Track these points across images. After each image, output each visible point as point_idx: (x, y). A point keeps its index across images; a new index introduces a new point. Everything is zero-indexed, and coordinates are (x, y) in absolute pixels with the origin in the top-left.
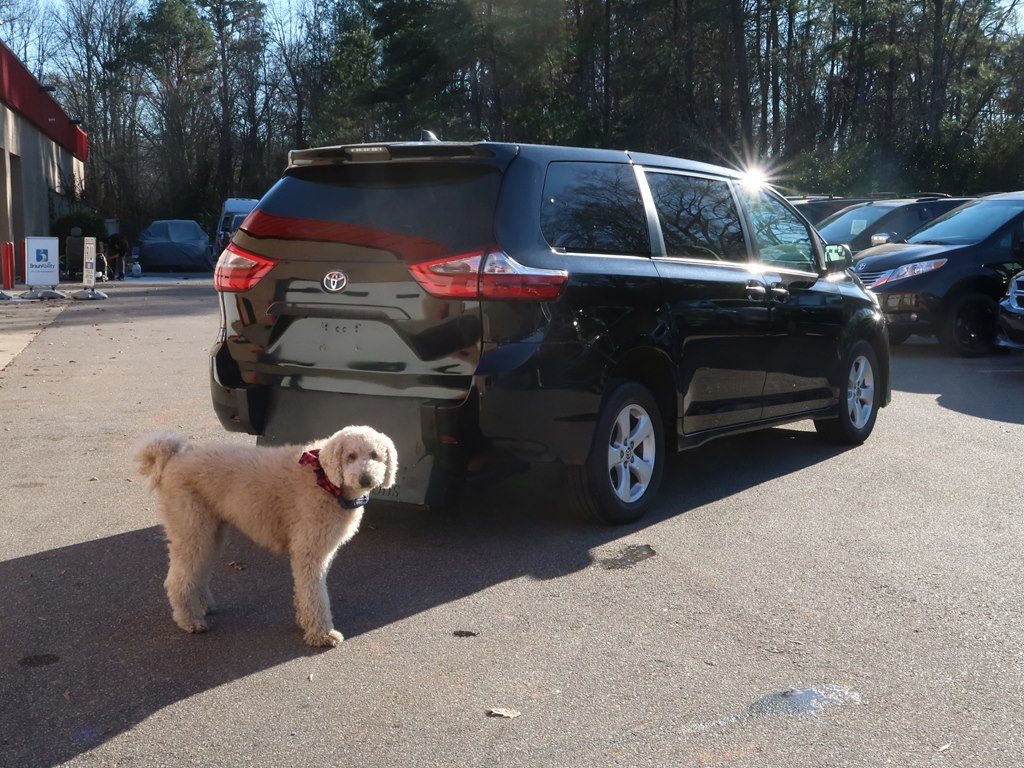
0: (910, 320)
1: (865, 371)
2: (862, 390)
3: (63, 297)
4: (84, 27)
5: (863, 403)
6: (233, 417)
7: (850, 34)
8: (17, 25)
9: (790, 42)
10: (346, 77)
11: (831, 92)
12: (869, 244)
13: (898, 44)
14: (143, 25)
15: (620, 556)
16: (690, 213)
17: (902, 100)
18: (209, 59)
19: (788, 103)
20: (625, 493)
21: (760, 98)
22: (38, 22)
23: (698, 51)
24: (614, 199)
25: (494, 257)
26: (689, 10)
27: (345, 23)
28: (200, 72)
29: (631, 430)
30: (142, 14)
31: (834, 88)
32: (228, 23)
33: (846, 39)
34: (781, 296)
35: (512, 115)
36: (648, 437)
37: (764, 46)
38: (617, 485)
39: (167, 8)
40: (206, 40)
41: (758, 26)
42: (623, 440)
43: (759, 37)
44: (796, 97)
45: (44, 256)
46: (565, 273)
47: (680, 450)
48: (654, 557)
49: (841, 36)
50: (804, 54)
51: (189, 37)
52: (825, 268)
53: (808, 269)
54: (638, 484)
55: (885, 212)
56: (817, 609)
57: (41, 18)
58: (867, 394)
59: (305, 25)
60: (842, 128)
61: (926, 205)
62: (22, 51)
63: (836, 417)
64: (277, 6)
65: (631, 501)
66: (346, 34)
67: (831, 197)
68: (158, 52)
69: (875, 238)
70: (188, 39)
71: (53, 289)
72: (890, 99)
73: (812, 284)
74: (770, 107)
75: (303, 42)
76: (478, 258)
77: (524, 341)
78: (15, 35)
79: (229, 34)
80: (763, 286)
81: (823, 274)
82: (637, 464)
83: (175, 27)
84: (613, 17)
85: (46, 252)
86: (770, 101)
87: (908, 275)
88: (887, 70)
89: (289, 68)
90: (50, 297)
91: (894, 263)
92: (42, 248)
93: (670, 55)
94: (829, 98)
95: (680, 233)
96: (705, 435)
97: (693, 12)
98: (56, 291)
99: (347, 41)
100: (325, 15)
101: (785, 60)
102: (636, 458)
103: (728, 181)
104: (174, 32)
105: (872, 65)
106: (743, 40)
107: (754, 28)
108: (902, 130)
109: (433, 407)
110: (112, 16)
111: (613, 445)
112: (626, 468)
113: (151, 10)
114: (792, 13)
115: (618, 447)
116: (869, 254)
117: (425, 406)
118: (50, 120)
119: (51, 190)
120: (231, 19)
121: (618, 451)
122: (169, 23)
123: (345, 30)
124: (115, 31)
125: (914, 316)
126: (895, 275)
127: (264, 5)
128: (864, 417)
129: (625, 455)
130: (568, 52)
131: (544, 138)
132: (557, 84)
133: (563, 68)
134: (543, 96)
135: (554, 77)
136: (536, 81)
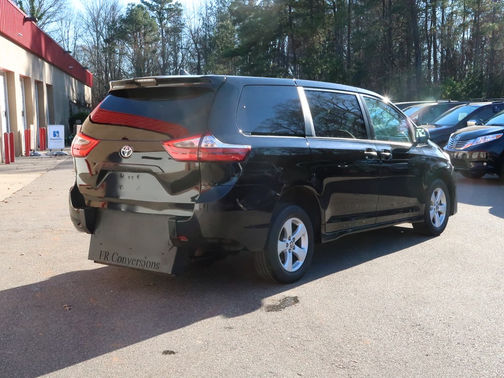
0: (483, 166)
1: (441, 195)
2: (439, 206)
3: (66, 155)
4: (96, 22)
5: (440, 213)
6: (79, 224)
7: (473, 18)
8: (64, 22)
9: (442, 23)
12: (466, 125)
13: (497, 22)
14: (123, 21)
18: (155, 36)
19: (442, 53)
20: (289, 266)
21: (427, 51)
22: (74, 20)
23: (394, 28)
25: (207, 138)
27: (221, 17)
28: (151, 43)
29: (293, 231)
30: (123, 15)
31: (464, 46)
32: (164, 19)
33: (471, 21)
34: (387, 157)
35: (302, 62)
36: (304, 235)
37: (429, 25)
38: (284, 262)
39: (135, 12)
40: (153, 28)
41: (426, 15)
42: (288, 238)
43: (426, 21)
44: (445, 50)
45: (57, 134)
46: (250, 147)
47: (323, 242)
48: (297, 304)
49: (467, 20)
50: (449, 28)
51: (145, 26)
53: (406, 141)
54: (298, 261)
55: (475, 109)
56: (374, 339)
57: (75, 18)
58: (443, 209)
59: (201, 19)
61: (497, 105)
62: (66, 34)
63: (423, 221)
64: (188, 10)
65: (293, 271)
66: (221, 23)
67: (449, 101)
68: (130, 33)
69: (469, 123)
70: (145, 27)
71: (62, 150)
72: (492, 51)
73: (408, 150)
74: (432, 56)
76: (198, 139)
78: (63, 27)
79: (165, 24)
80: (375, 151)
81: (415, 145)
82: (297, 250)
83: (138, 21)
85: (58, 132)
86: (432, 53)
87: (482, 142)
88: (490, 36)
89: (194, 40)
90: (60, 155)
91: (475, 136)
92: (56, 130)
93: (379, 30)
96: (341, 233)
98: (63, 152)
99: (222, 26)
100: (212, 14)
101: (439, 32)
102: (296, 247)
103: (357, 95)
104: (138, 24)
105: (483, 34)
106: (417, 23)
107: (424, 16)
109: (175, 221)
110: (109, 17)
111: (282, 240)
112: (290, 252)
113: (127, 13)
114: (443, 9)
115: (285, 241)
116: (463, 131)
117: (171, 220)
118: (70, 67)
119: (71, 101)
120: (166, 17)
121: (285, 243)
122: (136, 20)
123: (221, 21)
124: (111, 23)
125: (485, 164)
126: (475, 142)
127: (182, 10)
128: (441, 221)
129: (289, 246)
130: (329, 30)
131: (317, 73)
132: (323, 46)
133: (327, 38)
134: (316, 52)
135: (322, 42)
136: (313, 45)
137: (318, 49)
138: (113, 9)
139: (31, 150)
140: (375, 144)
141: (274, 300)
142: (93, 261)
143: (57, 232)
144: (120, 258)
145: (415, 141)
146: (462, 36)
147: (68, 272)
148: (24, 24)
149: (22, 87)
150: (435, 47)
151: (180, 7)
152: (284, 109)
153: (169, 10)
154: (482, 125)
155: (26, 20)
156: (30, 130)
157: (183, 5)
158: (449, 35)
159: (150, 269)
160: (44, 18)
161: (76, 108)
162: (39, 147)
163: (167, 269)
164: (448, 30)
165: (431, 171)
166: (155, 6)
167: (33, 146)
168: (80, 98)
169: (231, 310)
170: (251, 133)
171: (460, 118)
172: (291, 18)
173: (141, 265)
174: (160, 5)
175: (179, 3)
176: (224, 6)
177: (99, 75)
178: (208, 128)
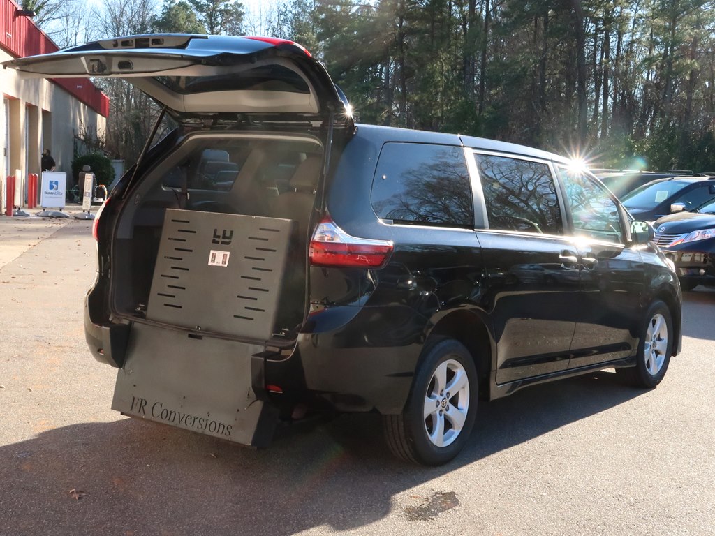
0: (699, 275)
1: (661, 326)
2: (657, 342)
3: (67, 217)
4: (117, 22)
5: (657, 353)
6: (99, 350)
7: (663, 51)
8: (71, 20)
9: (618, 55)
11: (646, 92)
13: (697, 59)
14: (157, 24)
15: (426, 504)
16: (527, 188)
17: (698, 100)
19: (614, 98)
20: (438, 438)
21: (594, 93)
22: (86, 18)
23: (550, 59)
25: (325, 227)
26: (546, 29)
27: (299, 28)
29: (447, 382)
30: (156, 15)
31: (649, 90)
32: (217, 24)
33: (660, 54)
34: (591, 265)
35: (414, 98)
36: (463, 388)
37: (599, 57)
38: (431, 431)
39: (174, 12)
41: (596, 42)
42: (440, 391)
43: (596, 50)
44: (620, 95)
45: (55, 186)
46: (391, 244)
47: (492, 398)
48: (457, 508)
49: (655, 52)
50: (628, 63)
52: (630, 240)
53: (616, 240)
54: (451, 429)
55: (683, 186)
57: (88, 15)
58: (662, 346)
59: (270, 28)
60: (653, 119)
62: (73, 38)
63: (634, 365)
64: (252, 14)
65: (444, 446)
66: (298, 36)
67: (641, 172)
69: (674, 207)
71: (61, 210)
72: (690, 99)
73: (619, 253)
74: (601, 101)
77: (351, 304)
78: (69, 27)
80: (576, 256)
81: (628, 245)
82: (452, 412)
83: (179, 26)
84: (491, 31)
85: (56, 183)
86: (601, 97)
87: (699, 238)
88: (688, 78)
91: (688, 228)
92: (54, 180)
93: (529, 60)
94: (644, 97)
97: (548, 30)
98: (62, 212)
100: (285, 22)
101: (614, 68)
102: (451, 406)
103: (549, 163)
104: (177, 30)
105: (677, 74)
106: (583, 52)
107: (592, 44)
108: (697, 122)
109: (262, 359)
110: (136, 16)
111: (430, 396)
112: (441, 415)
113: (163, 13)
114: (620, 34)
115: (434, 397)
117: (256, 357)
118: (78, 87)
119: (76, 137)
120: (220, 22)
121: (434, 401)
122: (175, 23)
123: (298, 33)
124: (139, 27)
125: (702, 271)
126: (689, 238)
127: (243, 14)
128: (658, 366)
129: (441, 405)
130: (456, 55)
131: (435, 116)
132: (446, 77)
133: (451, 66)
134: (436, 86)
135: (445, 73)
136: (431, 75)
137: (439, 81)
138: (144, 6)
139: (15, 208)
141: (417, 498)
142: (120, 412)
143: (56, 349)
144: (165, 411)
147: (75, 423)
148: (14, 20)
149: (6, 112)
150: (606, 89)
151: (240, 9)
152: (415, 178)
153: (225, 12)
155: (18, 13)
156: (14, 178)
157: (245, 7)
159: (214, 434)
160: (42, 12)
161: (84, 147)
162: (26, 202)
163: (245, 437)
164: (626, 65)
166: (205, 5)
167: (18, 201)
168: (91, 132)
169: (349, 514)
170: (394, 220)
172: (401, 35)
173: (200, 426)
174: (211, 5)
175: (239, 3)
176: (304, 11)
177: (117, 99)
178: (326, 210)
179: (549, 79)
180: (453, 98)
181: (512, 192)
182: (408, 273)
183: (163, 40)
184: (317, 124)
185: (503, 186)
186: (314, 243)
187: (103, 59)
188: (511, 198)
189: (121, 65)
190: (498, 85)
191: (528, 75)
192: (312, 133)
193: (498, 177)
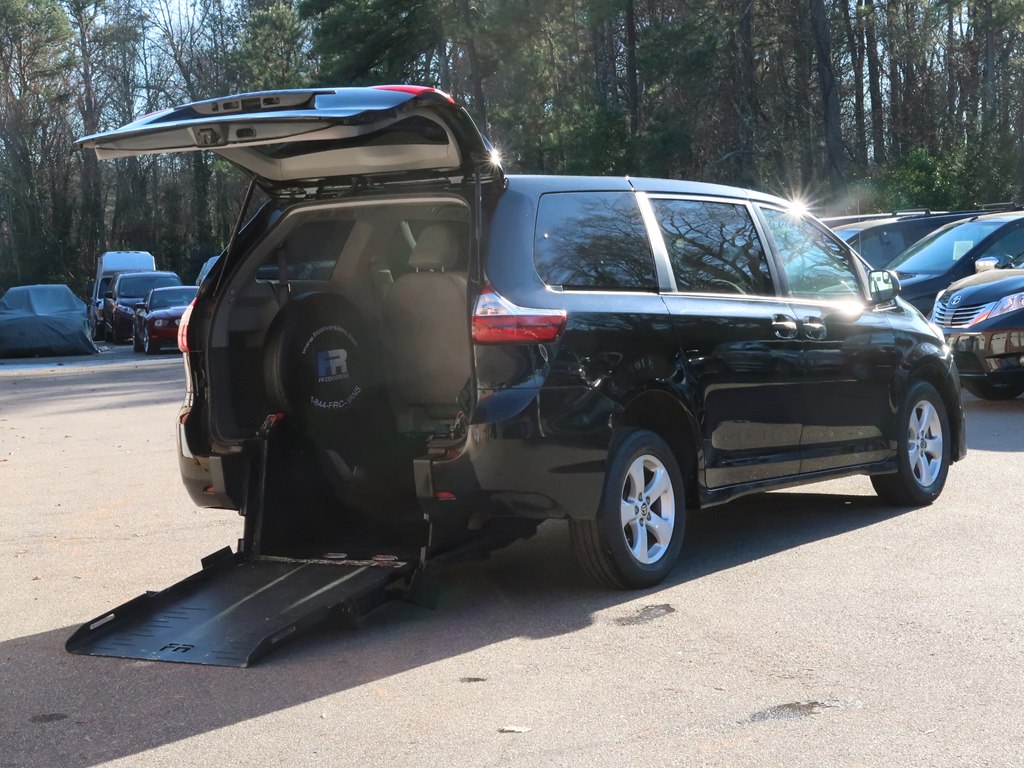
0: (1019, 365)
1: (931, 418)
2: (927, 441)
5: (929, 456)
6: (206, 489)
10: (261, 73)
12: (973, 271)
15: (637, 614)
18: (64, 55)
19: (893, 77)
20: (640, 553)
21: (851, 74)
24: (629, 230)
25: (486, 298)
28: (52, 75)
29: (646, 484)
34: (817, 332)
36: (666, 492)
38: (632, 544)
40: (60, 29)
42: (637, 495)
46: (564, 313)
47: (703, 506)
48: (673, 613)
51: (35, 25)
54: (656, 544)
55: (993, 229)
58: (935, 446)
63: (896, 471)
65: (649, 562)
66: (258, 12)
67: (927, 212)
69: (979, 264)
70: (33, 28)
75: (197, 25)
77: (522, 386)
79: (91, 19)
80: (794, 320)
81: (870, 307)
82: (655, 522)
83: (15, 13)
86: (867, 79)
87: (1014, 308)
89: (179, 63)
91: (994, 294)
95: (727, 267)
96: (733, 490)
99: (261, 22)
102: (653, 514)
103: (749, 205)
104: (13, 21)
109: (428, 461)
111: (626, 500)
112: (642, 526)
115: (632, 502)
116: (967, 284)
117: (419, 461)
121: (632, 507)
126: (998, 309)
128: (932, 474)
129: (640, 512)
130: (575, 24)
131: (547, 146)
132: (559, 67)
133: (569, 46)
134: (542, 88)
135: (557, 60)
136: (532, 68)
137: (547, 78)
140: (791, 306)
145: (870, 299)
146: (946, 28)
150: (875, 63)
154: (1011, 267)
158: (910, 26)
164: (907, 12)
165: (905, 367)
170: (564, 286)
171: (957, 255)
178: (486, 278)
179: (762, 53)
180: (577, 107)
181: (708, 250)
182: (576, 361)
183: (278, 99)
184: (456, 180)
185: (692, 242)
186: (476, 317)
187: (217, 129)
188: (707, 259)
189: (240, 133)
190: (663, 73)
191: (719, 50)
192: (453, 192)
193: (683, 230)
